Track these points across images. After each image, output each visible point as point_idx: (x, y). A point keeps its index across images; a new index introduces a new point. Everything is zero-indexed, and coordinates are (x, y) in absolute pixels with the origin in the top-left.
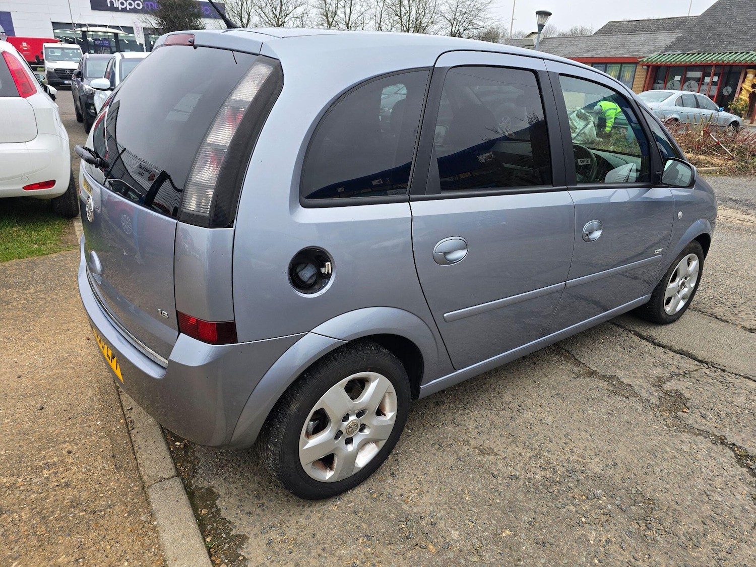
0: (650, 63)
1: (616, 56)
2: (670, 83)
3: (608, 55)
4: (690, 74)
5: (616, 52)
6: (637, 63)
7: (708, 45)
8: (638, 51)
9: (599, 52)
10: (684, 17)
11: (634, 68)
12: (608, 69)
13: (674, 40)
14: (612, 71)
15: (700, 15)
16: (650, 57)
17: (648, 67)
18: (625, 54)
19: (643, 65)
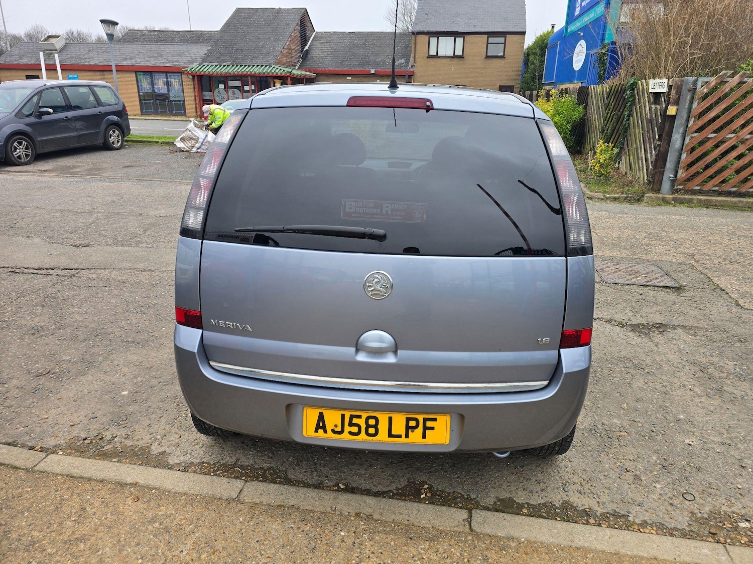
0: (194, 73)
1: (158, 65)
2: (216, 91)
3: (149, 64)
4: (231, 83)
5: (156, 61)
6: (181, 73)
7: (237, 58)
8: (177, 61)
9: (138, 61)
10: (201, 31)
11: (180, 77)
12: (154, 78)
13: (206, 52)
14: (158, 80)
15: (219, 30)
16: (192, 67)
17: (193, 76)
18: (166, 63)
19: (188, 74)
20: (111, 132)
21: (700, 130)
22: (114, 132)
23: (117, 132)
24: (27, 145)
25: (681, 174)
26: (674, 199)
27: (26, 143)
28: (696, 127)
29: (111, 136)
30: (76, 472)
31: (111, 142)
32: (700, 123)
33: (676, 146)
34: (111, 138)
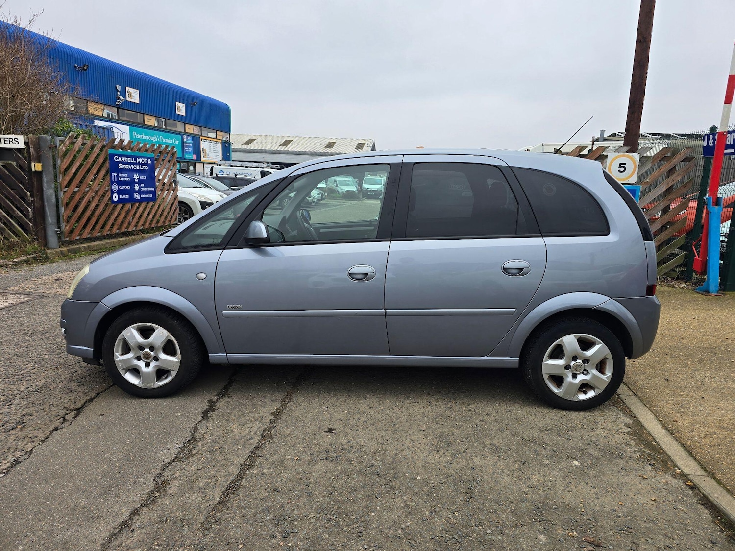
21: (68, 185)
25: (65, 228)
26: (69, 251)
28: (66, 183)
30: (685, 454)
32: (67, 178)
33: (53, 201)
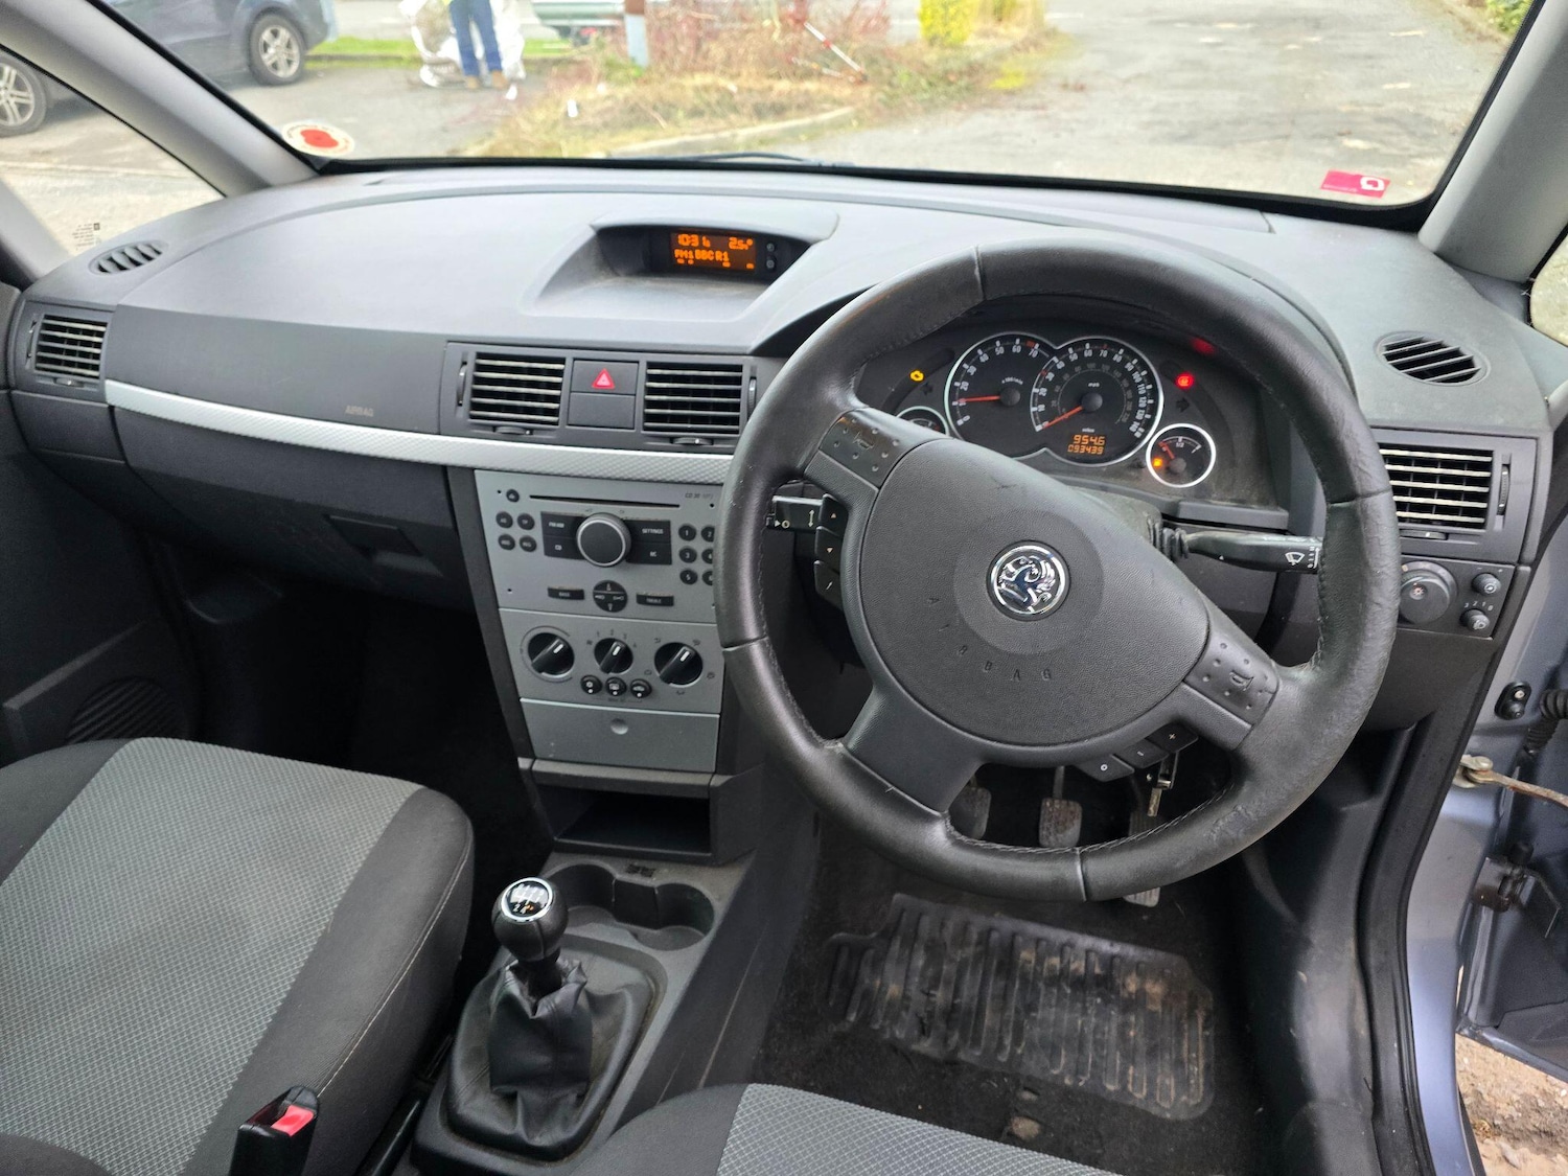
20: (266, 36)
22: (275, 34)
23: (284, 33)
24: (17, 77)
27: (14, 72)
29: (266, 46)
31: (268, 63)
34: (266, 51)
